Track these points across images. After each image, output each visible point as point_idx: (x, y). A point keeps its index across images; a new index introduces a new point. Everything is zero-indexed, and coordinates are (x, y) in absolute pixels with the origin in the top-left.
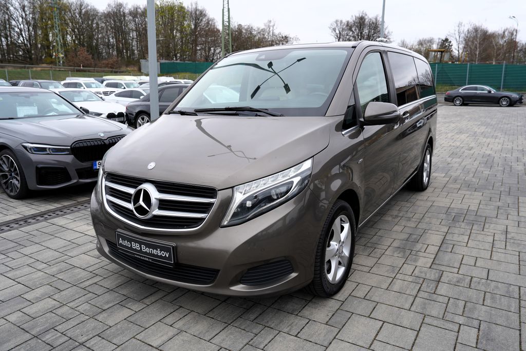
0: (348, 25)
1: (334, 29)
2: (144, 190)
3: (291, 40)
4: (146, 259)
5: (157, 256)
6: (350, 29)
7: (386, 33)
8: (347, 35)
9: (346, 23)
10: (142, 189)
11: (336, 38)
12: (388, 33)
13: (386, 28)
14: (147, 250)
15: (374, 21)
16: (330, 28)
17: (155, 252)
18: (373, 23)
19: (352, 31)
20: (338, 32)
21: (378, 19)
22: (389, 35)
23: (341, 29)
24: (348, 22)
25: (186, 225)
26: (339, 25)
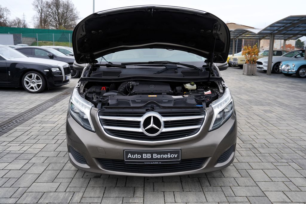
0: (47, 4)
1: (36, 6)
2: (153, 117)
3: (2, 10)
4: (156, 163)
5: (167, 158)
6: (49, 7)
7: (75, 12)
8: (48, 11)
9: (46, 2)
10: (151, 117)
11: (39, 13)
12: (77, 12)
13: (75, 9)
14: (159, 156)
15: (66, 3)
16: (33, 5)
17: (165, 156)
18: (66, 5)
19: (51, 8)
20: (39, 8)
21: (69, 2)
22: (77, 14)
23: (42, 7)
24: (47, 2)
25: (187, 135)
26: (41, 3)
